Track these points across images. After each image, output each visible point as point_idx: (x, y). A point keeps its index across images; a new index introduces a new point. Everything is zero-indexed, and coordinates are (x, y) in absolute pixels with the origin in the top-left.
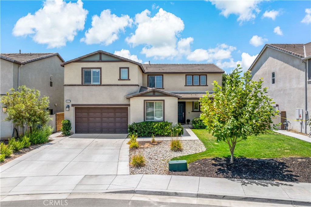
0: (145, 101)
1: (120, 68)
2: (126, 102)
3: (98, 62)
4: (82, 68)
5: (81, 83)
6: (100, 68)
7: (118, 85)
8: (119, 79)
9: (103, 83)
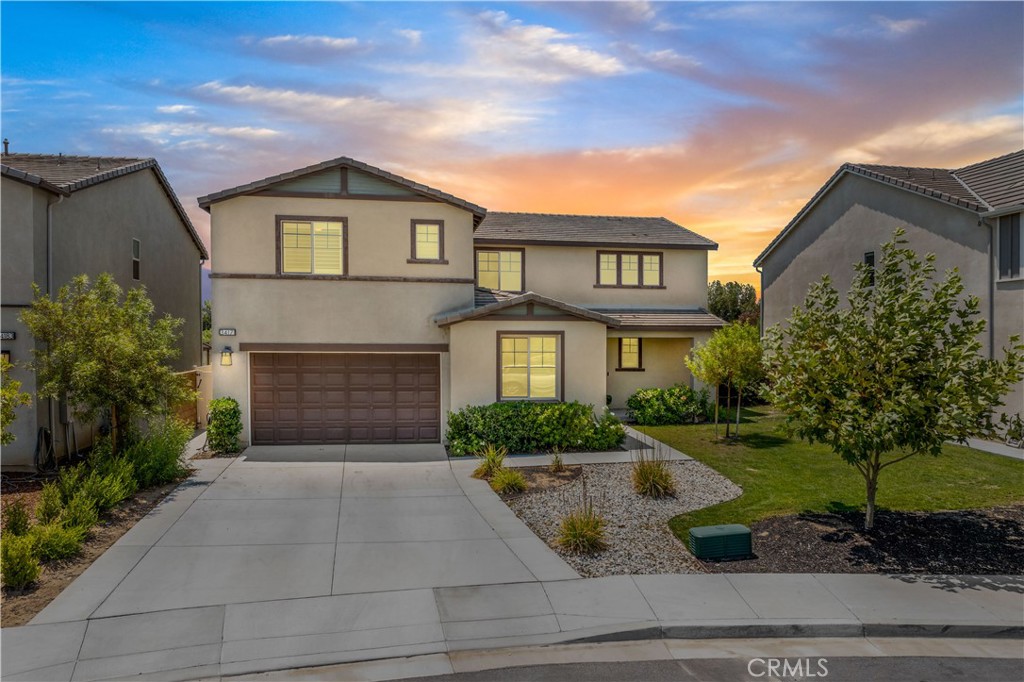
0: (499, 333)
1: (414, 223)
2: (434, 337)
3: (337, 196)
4: (276, 216)
5: (272, 270)
6: (344, 220)
7: (405, 280)
8: (409, 257)
9: (352, 272)
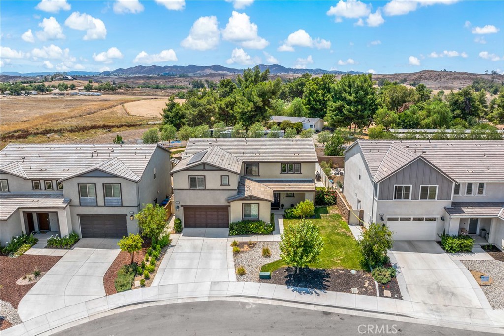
0: (243, 203)
1: (221, 176)
2: (227, 204)
3: (203, 170)
4: (189, 176)
5: (188, 188)
6: (205, 176)
7: (220, 190)
8: (221, 184)
9: (207, 188)
